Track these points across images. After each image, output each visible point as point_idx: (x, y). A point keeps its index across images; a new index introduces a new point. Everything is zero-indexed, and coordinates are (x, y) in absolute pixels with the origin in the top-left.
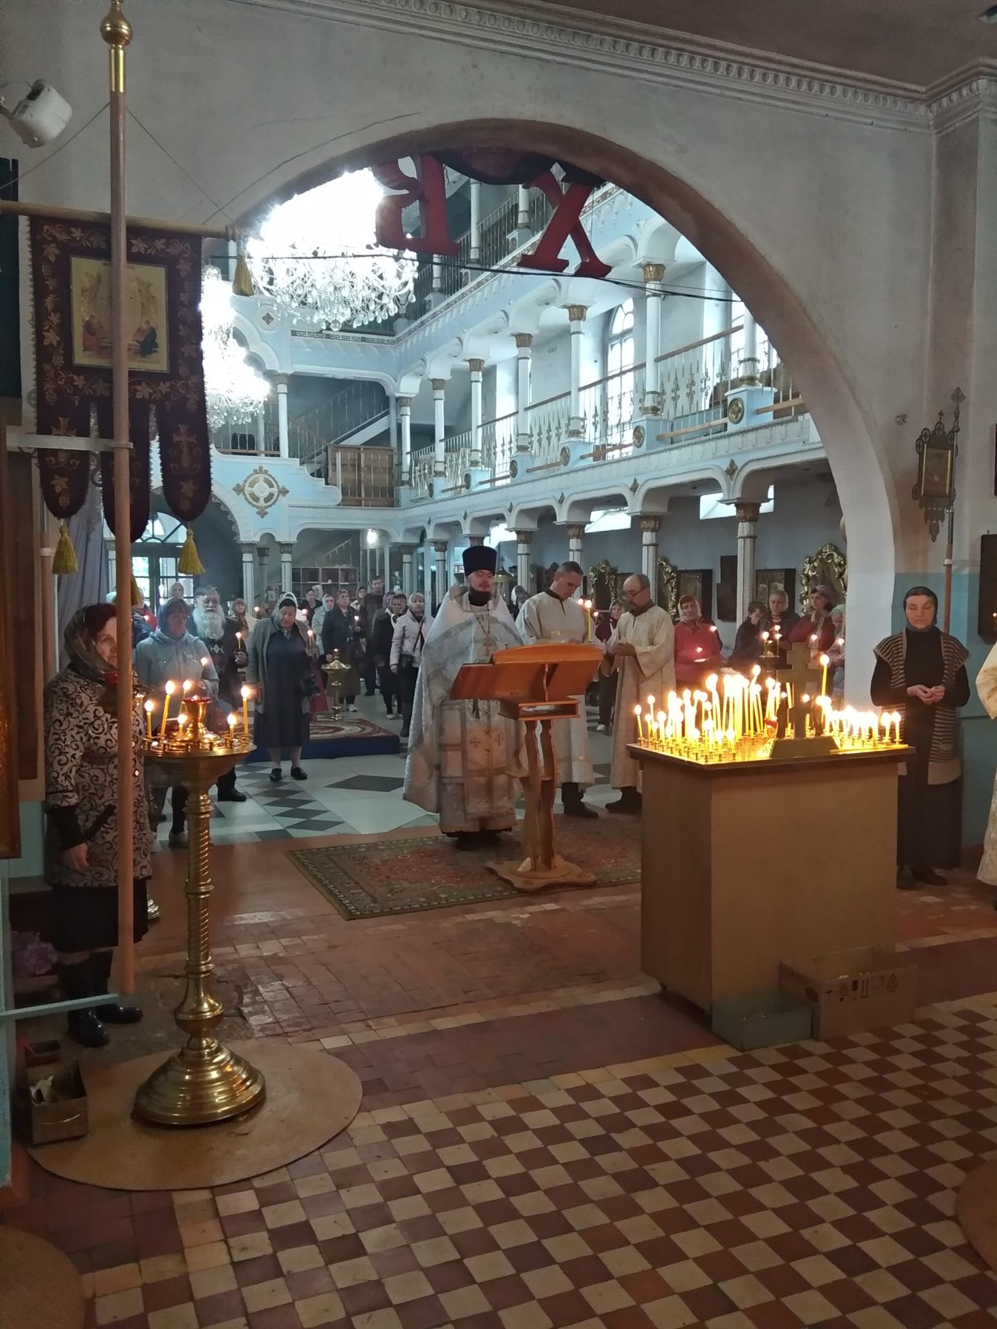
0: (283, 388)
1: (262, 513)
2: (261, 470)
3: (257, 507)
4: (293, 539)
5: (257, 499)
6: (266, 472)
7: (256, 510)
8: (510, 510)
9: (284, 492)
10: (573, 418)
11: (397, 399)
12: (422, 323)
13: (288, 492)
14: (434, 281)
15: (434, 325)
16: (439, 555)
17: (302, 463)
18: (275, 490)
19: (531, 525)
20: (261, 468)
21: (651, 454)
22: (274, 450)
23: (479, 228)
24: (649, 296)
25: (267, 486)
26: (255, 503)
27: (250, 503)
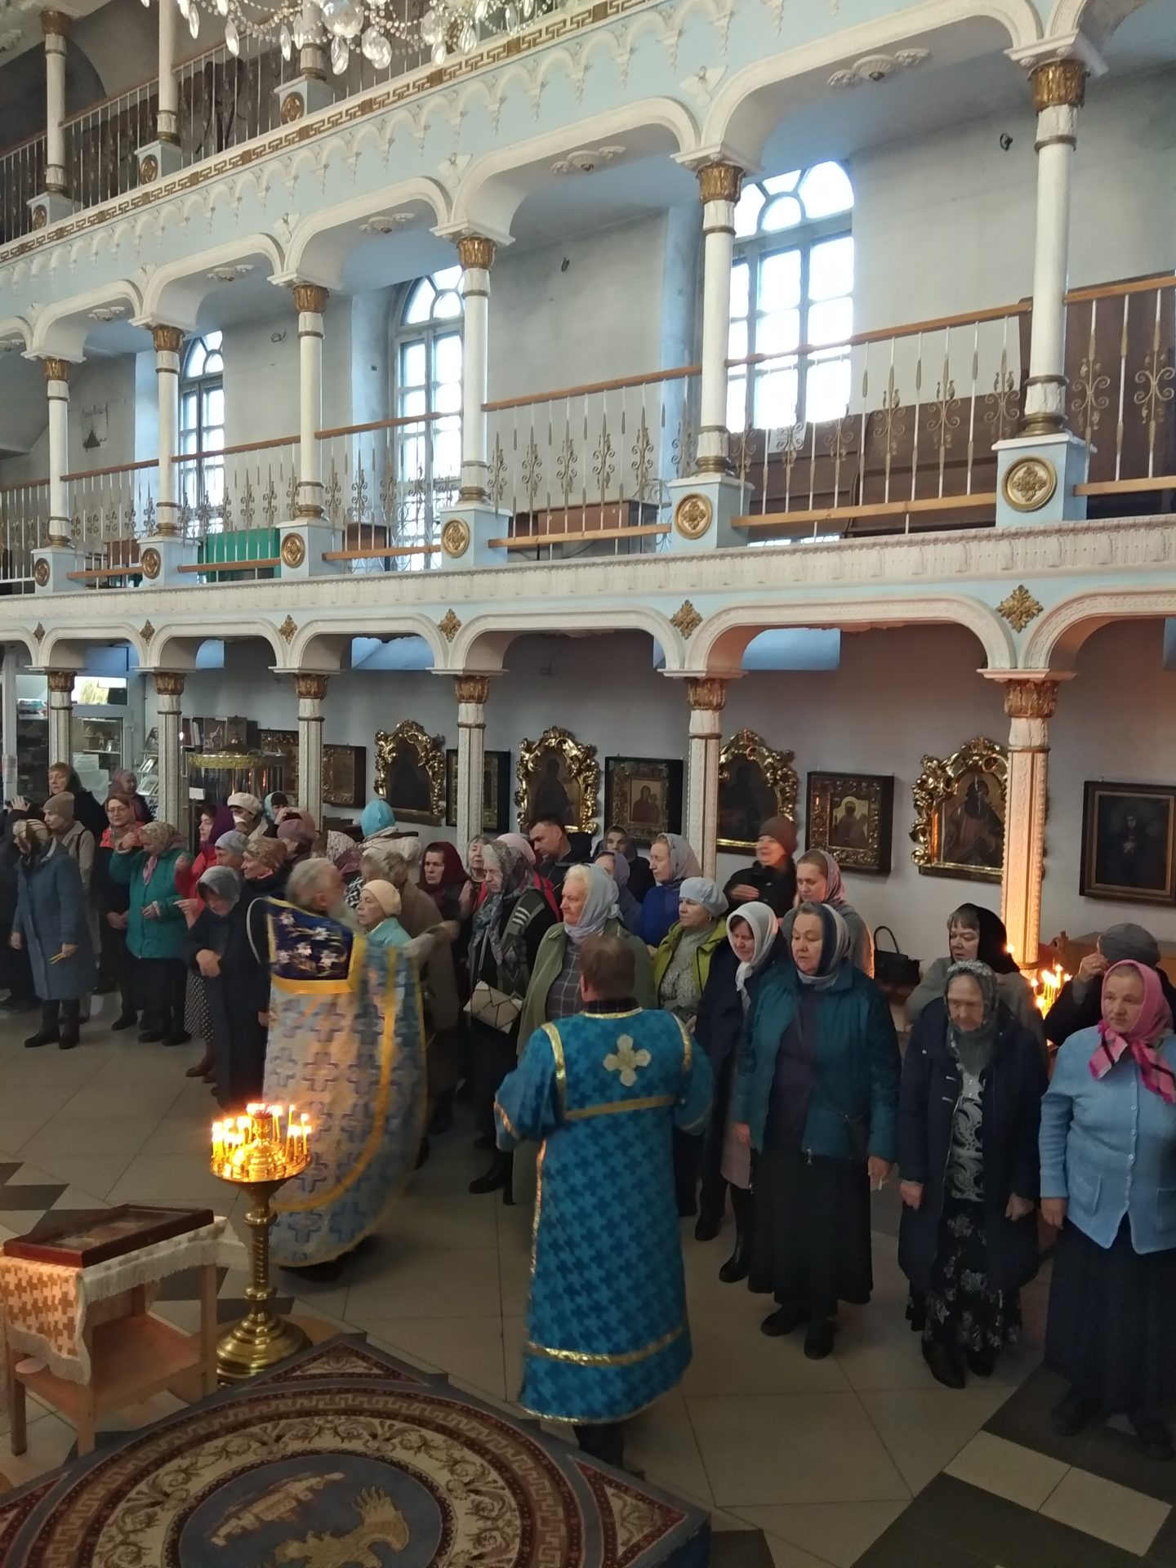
23: (176, 75)
24: (712, 230)
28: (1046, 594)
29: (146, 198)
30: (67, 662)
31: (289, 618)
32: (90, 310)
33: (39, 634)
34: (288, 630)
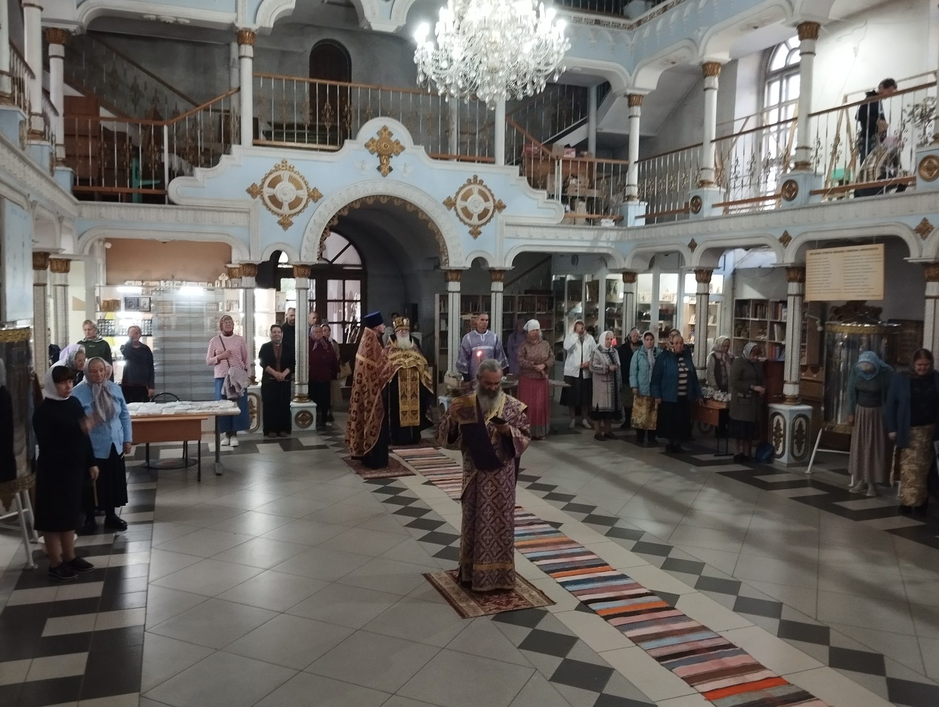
1: (475, 233)
2: (475, 180)
3: (470, 225)
4: (508, 265)
5: (469, 215)
6: (481, 182)
7: (468, 229)
9: (500, 207)
13: (504, 207)
17: (521, 172)
18: (490, 205)
20: (475, 177)
25: (481, 199)
26: (467, 220)
27: (461, 220)
31: (925, 220)
33: (693, 246)
34: (924, 229)
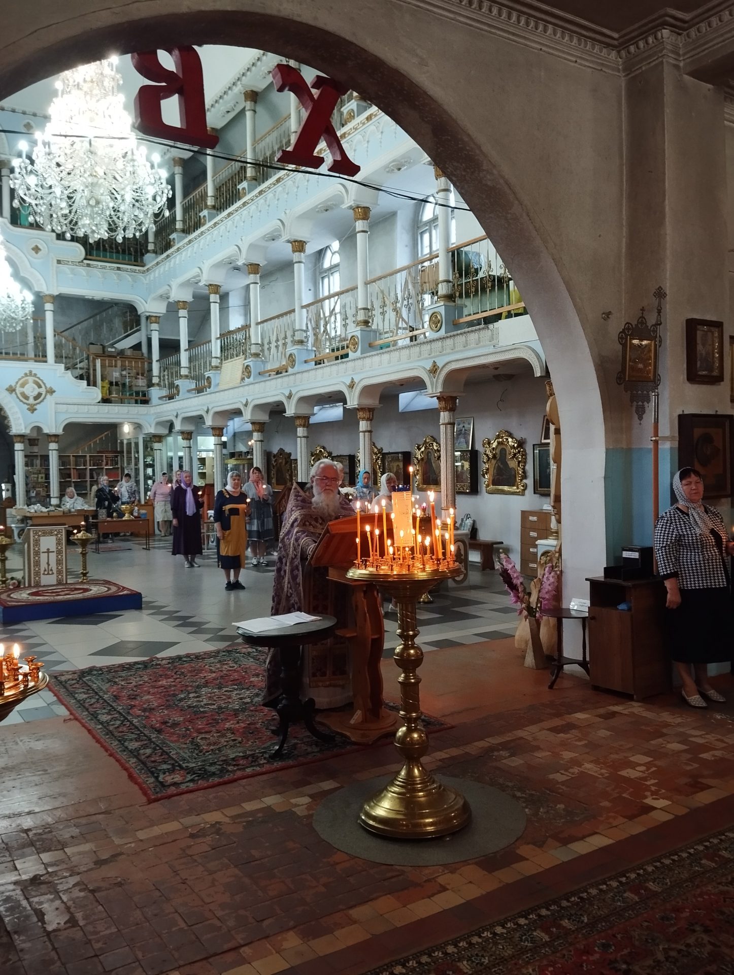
0: (49, 306)
1: (32, 409)
2: (31, 374)
3: (28, 404)
4: (60, 431)
5: (27, 398)
6: (35, 375)
7: (27, 407)
8: (246, 405)
9: (51, 392)
10: (298, 331)
11: (148, 318)
12: (168, 256)
13: (54, 392)
14: (177, 223)
15: (178, 257)
16: (185, 443)
17: (67, 369)
18: (43, 390)
19: (264, 417)
20: (31, 372)
21: (365, 357)
22: (41, 356)
23: (214, 181)
24: (359, 232)
25: (36, 387)
26: (25, 401)
27: (21, 401)
28: (440, 364)
29: (202, 233)
30: (189, 428)
31: (247, 399)
32: (189, 280)
